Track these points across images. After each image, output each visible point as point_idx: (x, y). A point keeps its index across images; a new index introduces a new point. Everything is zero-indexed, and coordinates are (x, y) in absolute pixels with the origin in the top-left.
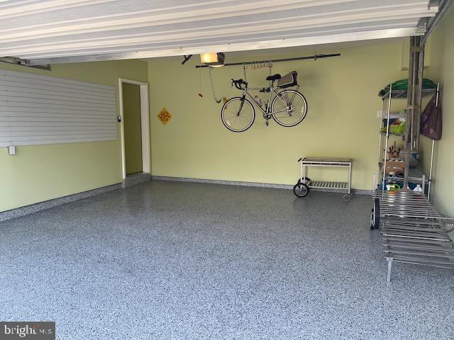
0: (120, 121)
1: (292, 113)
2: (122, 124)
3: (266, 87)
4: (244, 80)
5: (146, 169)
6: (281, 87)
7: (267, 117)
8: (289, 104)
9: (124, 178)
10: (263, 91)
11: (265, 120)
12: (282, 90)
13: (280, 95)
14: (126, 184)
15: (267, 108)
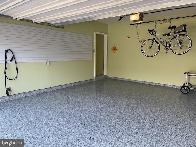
0: (94, 51)
1: (182, 47)
2: (95, 53)
3: (167, 33)
4: (154, 30)
5: (105, 73)
6: (176, 33)
7: (167, 49)
8: (181, 42)
9: (95, 76)
10: (165, 35)
11: (165, 51)
12: (177, 34)
13: (175, 37)
14: (95, 80)
15: (167, 44)
